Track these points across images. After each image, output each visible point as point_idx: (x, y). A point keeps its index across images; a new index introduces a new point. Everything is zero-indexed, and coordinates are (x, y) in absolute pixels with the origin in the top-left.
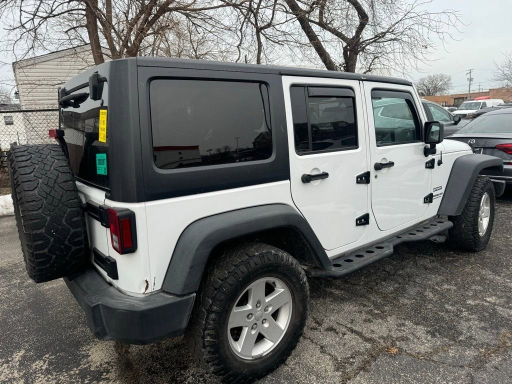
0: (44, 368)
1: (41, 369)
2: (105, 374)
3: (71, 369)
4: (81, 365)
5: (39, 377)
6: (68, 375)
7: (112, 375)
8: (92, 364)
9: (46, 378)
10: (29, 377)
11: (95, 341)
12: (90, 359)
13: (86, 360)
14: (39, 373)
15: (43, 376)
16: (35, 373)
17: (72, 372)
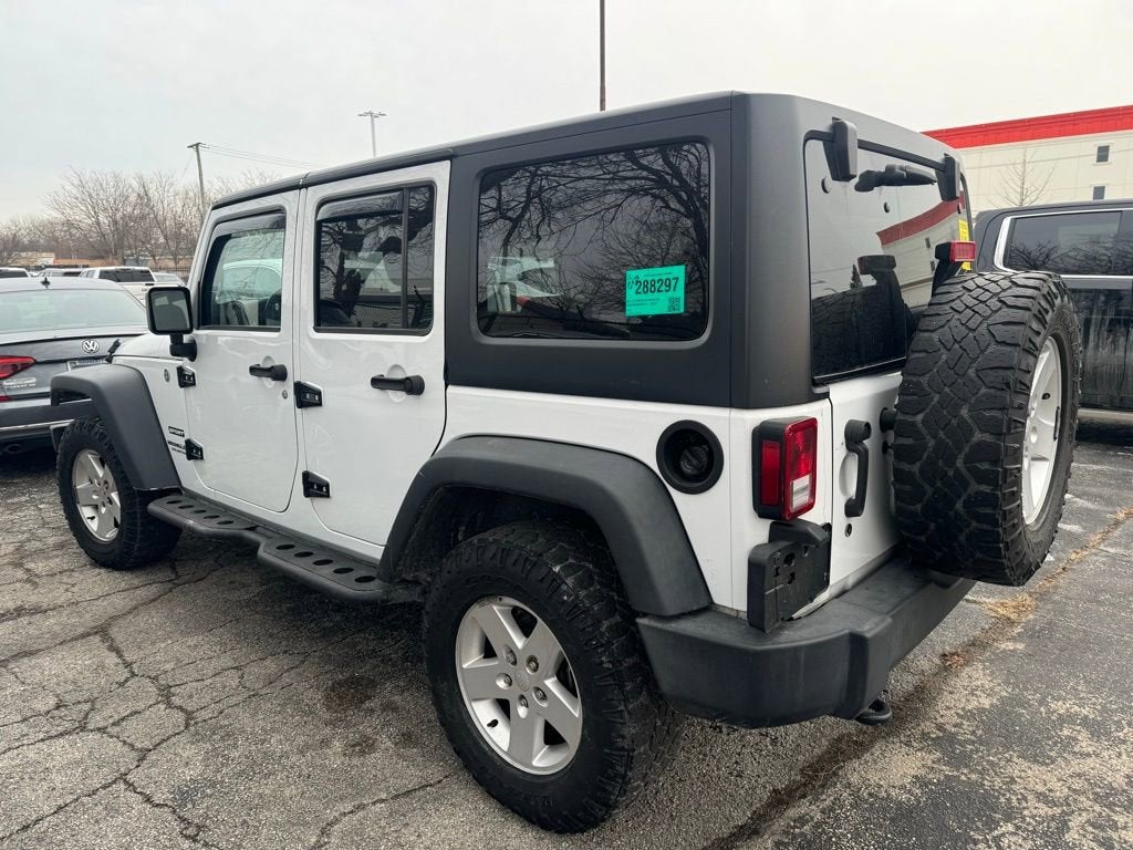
0: (1010, 828)
1: (1018, 828)
2: (933, 736)
3: (970, 783)
4: (946, 776)
5: (1033, 817)
6: (983, 779)
7: (928, 726)
8: (930, 762)
9: (1024, 805)
10: (1052, 833)
11: (870, 795)
12: (922, 772)
13: (931, 776)
14: (1029, 824)
15: (1026, 812)
16: (1034, 832)
17: (974, 777)
